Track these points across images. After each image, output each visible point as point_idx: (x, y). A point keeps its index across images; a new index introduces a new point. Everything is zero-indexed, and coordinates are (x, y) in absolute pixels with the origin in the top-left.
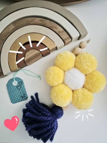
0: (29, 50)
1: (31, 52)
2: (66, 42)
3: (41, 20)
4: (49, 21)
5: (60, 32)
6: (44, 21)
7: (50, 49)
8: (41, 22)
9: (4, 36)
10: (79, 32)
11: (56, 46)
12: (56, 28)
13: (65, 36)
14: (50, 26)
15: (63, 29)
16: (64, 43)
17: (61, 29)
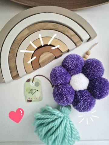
0: (43, 53)
1: (45, 54)
2: (78, 45)
3: (54, 25)
4: (61, 25)
5: (72, 36)
6: (56, 26)
7: (63, 52)
8: (53, 27)
9: (19, 41)
10: (89, 35)
11: (68, 49)
12: (68, 32)
13: (76, 39)
14: (62, 30)
15: (74, 33)
16: (76, 46)
17: (73, 33)
